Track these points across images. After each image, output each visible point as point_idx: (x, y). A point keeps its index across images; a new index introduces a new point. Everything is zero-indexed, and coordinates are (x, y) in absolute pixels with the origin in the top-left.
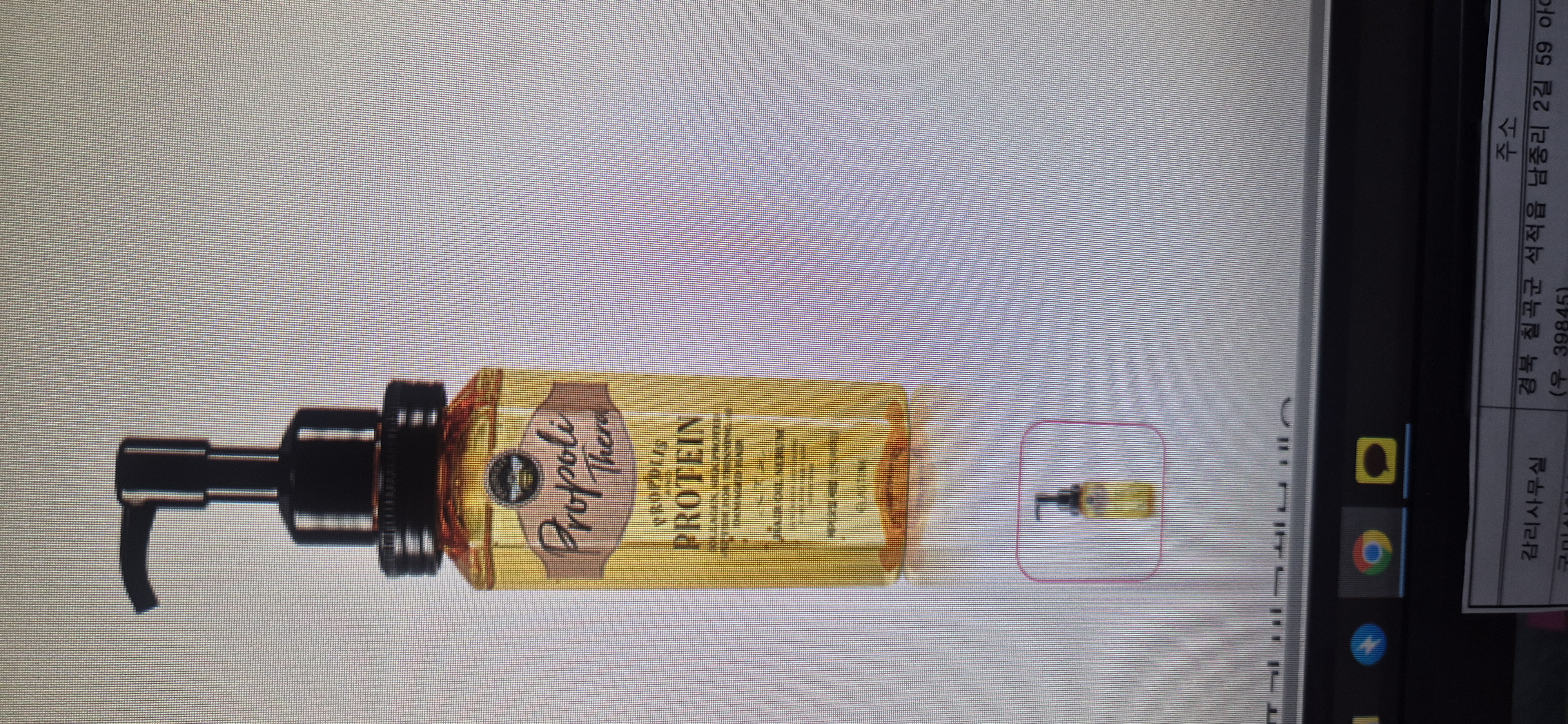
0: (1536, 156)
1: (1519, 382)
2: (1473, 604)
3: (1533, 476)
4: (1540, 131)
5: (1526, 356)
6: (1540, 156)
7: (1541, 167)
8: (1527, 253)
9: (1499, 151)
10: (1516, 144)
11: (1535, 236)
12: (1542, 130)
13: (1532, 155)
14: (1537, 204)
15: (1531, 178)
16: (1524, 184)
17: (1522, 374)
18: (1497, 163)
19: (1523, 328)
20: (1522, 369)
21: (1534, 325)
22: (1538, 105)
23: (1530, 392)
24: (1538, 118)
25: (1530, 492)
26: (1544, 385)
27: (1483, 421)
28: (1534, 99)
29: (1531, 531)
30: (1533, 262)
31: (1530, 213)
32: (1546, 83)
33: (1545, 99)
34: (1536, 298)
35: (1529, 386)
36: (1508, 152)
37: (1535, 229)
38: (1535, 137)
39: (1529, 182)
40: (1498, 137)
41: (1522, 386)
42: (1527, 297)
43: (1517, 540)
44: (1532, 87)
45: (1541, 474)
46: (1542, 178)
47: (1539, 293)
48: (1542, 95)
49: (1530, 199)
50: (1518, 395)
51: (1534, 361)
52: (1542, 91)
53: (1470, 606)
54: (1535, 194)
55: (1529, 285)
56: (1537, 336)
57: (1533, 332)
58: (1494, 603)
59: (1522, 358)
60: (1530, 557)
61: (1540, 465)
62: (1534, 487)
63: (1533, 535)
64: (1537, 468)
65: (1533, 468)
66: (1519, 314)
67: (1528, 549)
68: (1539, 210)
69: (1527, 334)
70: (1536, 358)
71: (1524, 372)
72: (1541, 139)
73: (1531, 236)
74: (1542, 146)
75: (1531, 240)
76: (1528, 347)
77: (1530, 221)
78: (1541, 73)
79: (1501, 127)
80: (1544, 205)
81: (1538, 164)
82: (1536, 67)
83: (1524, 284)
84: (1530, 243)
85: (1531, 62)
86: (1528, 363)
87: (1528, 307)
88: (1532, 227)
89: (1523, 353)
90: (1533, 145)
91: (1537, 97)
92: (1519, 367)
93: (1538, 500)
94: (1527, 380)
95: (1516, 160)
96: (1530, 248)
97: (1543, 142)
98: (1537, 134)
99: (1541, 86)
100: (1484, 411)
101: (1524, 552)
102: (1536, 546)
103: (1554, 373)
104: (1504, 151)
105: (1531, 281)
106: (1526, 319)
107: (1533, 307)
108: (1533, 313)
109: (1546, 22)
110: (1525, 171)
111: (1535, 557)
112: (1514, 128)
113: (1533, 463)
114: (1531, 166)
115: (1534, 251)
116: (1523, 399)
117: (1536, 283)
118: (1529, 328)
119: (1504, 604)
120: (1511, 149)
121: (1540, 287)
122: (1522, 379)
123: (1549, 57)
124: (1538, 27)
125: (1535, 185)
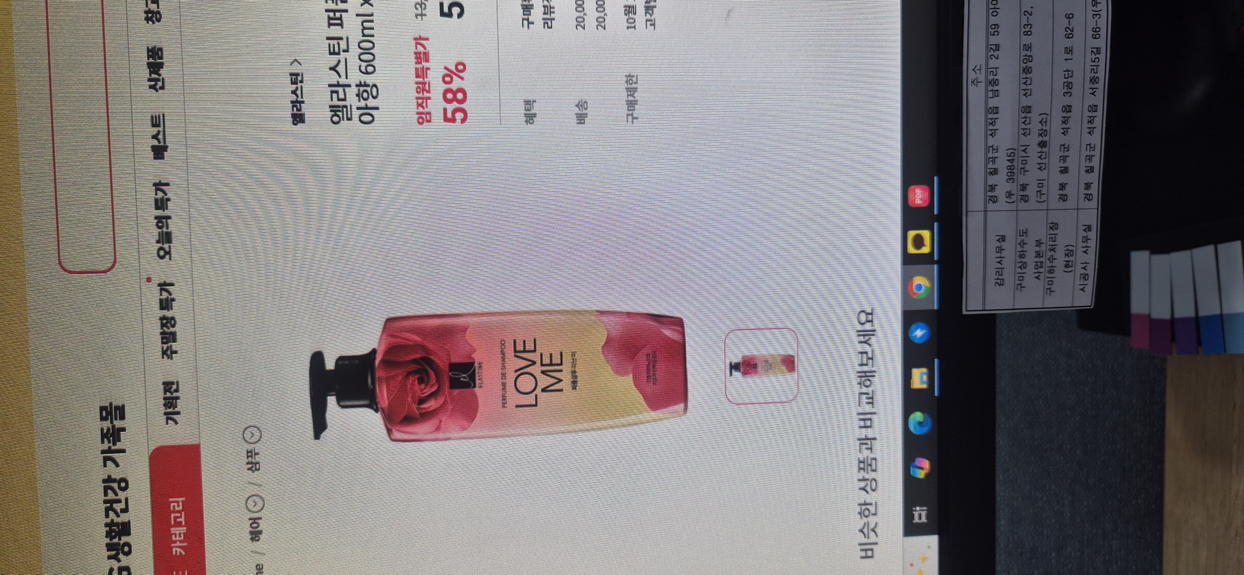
0: (992, 83)
1: (988, 198)
2: (968, 309)
3: (998, 244)
4: (994, 70)
5: (991, 184)
6: (995, 82)
7: (996, 88)
8: (989, 132)
9: (973, 82)
10: (982, 78)
11: (993, 124)
12: (995, 70)
13: (990, 83)
14: (994, 108)
15: (990, 94)
16: (987, 98)
17: (990, 194)
18: (972, 88)
19: (988, 170)
20: (989, 191)
21: (995, 169)
22: (992, 57)
23: (994, 202)
24: (993, 63)
25: (997, 252)
26: (1002, 197)
27: (969, 219)
28: (990, 54)
29: (999, 272)
30: (993, 137)
31: (990, 112)
32: (996, 45)
33: (996, 53)
34: (995, 155)
35: (994, 199)
36: (977, 82)
37: (993, 120)
38: (992, 73)
39: (989, 96)
40: (972, 75)
41: (990, 199)
42: (990, 155)
43: (992, 276)
44: (988, 48)
45: (1003, 243)
46: (996, 94)
47: (997, 152)
48: (994, 52)
49: (990, 105)
50: (988, 204)
51: (996, 187)
52: (994, 49)
53: (967, 311)
54: (992, 103)
55: (991, 149)
56: (996, 174)
57: (995, 172)
58: (981, 309)
59: (989, 186)
60: (1000, 285)
61: (1003, 238)
62: (1000, 250)
63: (1000, 274)
64: (1000, 240)
65: (998, 240)
66: (986, 164)
67: (999, 281)
68: (996, 110)
69: (991, 173)
70: (996, 185)
71: (990, 193)
72: (995, 74)
73: (991, 124)
74: (996, 77)
75: (991, 126)
76: (992, 180)
77: (991, 116)
78: (993, 40)
79: (973, 70)
80: (998, 108)
81: (993, 86)
82: (991, 37)
83: (988, 148)
84: (991, 127)
85: (988, 34)
86: (992, 188)
87: (991, 159)
88: (992, 119)
89: (989, 183)
90: (991, 77)
91: (992, 53)
92: (988, 190)
93: (1002, 256)
94: (992, 196)
95: (982, 85)
96: (991, 130)
97: (996, 75)
98: (992, 72)
99: (994, 47)
100: (969, 213)
101: (996, 282)
102: (1003, 279)
103: (1007, 192)
104: (975, 82)
105: (992, 147)
106: (990, 165)
107: (994, 160)
108: (994, 162)
109: (995, 14)
110: (987, 91)
111: (1003, 285)
112: (980, 70)
113: (999, 237)
114: (990, 88)
115: (993, 131)
116: (991, 206)
117: (995, 148)
118: (992, 170)
119: (986, 309)
120: (978, 81)
121: (997, 149)
122: (990, 196)
123: (997, 31)
124: (991, 17)
125: (993, 97)
